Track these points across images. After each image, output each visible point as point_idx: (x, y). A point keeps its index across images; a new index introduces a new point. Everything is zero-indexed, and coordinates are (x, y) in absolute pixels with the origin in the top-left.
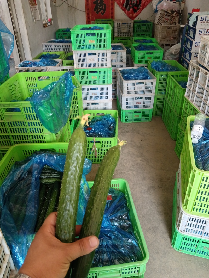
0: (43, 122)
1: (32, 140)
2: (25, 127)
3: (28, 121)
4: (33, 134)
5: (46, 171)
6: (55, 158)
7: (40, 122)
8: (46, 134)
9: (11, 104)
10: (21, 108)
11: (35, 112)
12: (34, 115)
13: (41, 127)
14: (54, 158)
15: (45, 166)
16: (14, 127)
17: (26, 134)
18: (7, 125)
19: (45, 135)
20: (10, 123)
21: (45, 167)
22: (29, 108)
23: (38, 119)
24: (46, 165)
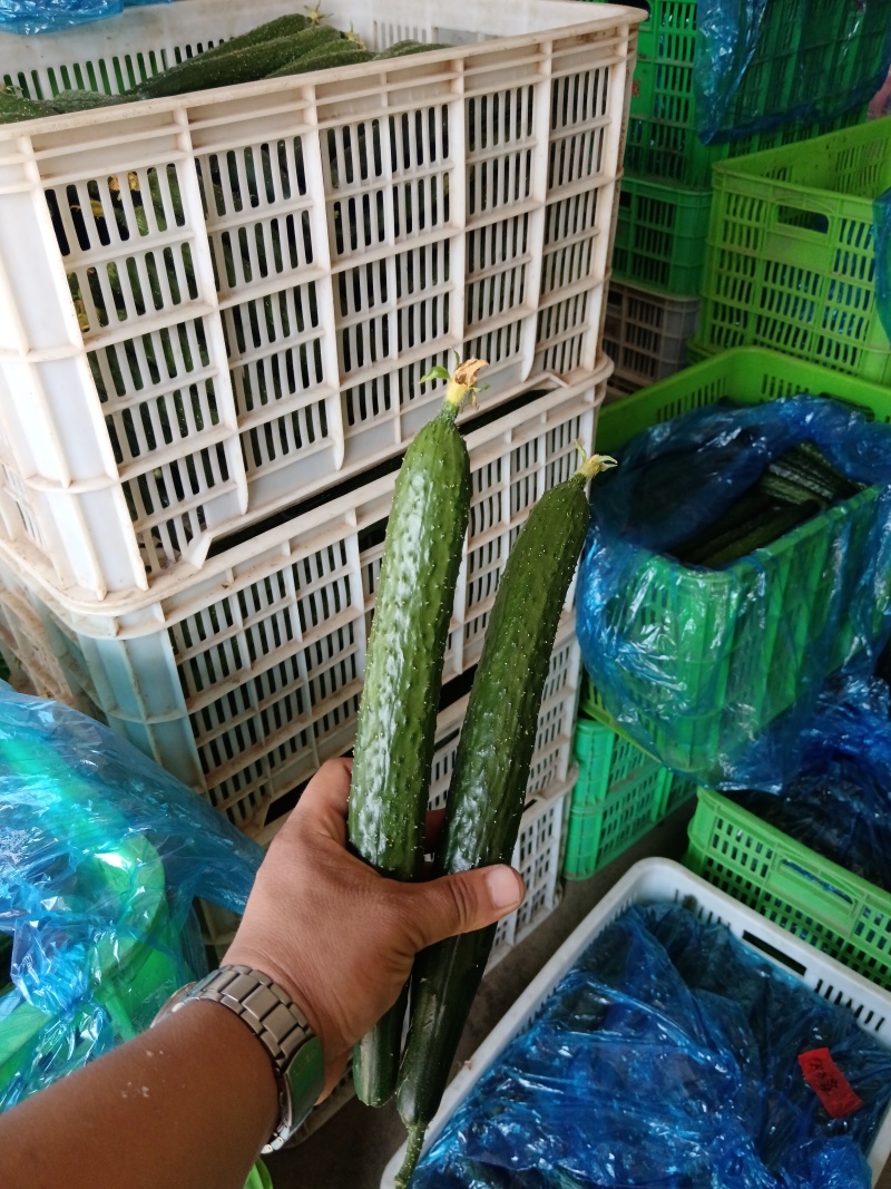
0: (884, 296)
1: (813, 354)
2: (815, 298)
3: (837, 276)
4: (827, 333)
5: (798, 462)
6: (852, 423)
7: (873, 290)
8: (872, 347)
9: (808, 194)
10: (832, 217)
11: (875, 249)
12: (864, 259)
13: (867, 314)
14: (848, 422)
15: (806, 444)
16: (777, 287)
17: (803, 325)
18: (760, 269)
19: (867, 352)
20: (774, 269)
21: (802, 445)
22: (862, 225)
23: (870, 279)
24: (810, 440)
